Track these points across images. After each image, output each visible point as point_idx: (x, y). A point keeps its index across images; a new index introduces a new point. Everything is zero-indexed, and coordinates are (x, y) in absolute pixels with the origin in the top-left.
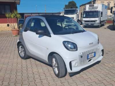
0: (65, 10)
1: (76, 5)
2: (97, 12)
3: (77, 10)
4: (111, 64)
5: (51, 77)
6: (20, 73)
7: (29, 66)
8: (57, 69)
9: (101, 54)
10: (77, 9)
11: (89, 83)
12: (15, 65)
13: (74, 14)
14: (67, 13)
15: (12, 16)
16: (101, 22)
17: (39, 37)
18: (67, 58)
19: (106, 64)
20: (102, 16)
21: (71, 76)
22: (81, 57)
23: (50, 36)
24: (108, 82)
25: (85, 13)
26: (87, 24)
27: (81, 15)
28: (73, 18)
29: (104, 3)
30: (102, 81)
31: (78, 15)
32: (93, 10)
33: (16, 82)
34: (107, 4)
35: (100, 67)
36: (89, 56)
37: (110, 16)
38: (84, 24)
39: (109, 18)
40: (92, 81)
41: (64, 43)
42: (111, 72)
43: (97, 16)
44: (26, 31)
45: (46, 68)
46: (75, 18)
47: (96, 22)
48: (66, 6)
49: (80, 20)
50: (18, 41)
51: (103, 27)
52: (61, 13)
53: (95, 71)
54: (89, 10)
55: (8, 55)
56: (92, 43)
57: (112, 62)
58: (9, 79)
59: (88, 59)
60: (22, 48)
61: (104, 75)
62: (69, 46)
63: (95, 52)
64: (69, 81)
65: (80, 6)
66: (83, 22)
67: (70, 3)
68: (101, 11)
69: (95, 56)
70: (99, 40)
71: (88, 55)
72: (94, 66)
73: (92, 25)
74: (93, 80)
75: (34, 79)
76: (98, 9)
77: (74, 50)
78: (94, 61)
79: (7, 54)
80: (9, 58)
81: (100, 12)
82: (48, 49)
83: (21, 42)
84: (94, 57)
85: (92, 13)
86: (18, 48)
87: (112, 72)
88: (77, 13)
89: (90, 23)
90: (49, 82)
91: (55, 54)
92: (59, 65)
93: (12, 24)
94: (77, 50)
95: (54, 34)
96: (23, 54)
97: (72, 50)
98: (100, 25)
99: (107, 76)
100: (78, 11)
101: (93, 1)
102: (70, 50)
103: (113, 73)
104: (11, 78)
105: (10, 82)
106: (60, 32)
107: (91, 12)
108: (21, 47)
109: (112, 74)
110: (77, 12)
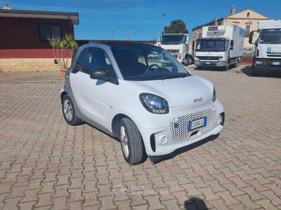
0: (163, 37)
1: (185, 27)
2: (224, 40)
3: (186, 37)
4: (238, 142)
5: (115, 162)
6: (59, 152)
7: (79, 139)
8: (127, 146)
9: (220, 120)
10: (185, 34)
11: (188, 179)
12: (53, 135)
13: (179, 44)
14: (166, 41)
15: (62, 45)
16: (230, 60)
17: (97, 84)
18: (147, 126)
19: (228, 142)
20: (231, 49)
21: (155, 163)
22: (176, 125)
23: (117, 83)
24: (227, 178)
25: (200, 42)
26: (204, 63)
27: (193, 46)
28: (178, 51)
29: (239, 25)
30: (216, 176)
31: (187, 46)
32: (215, 37)
33: (48, 169)
34: (244, 27)
35: (216, 147)
36: (193, 125)
37: (250, 49)
38: (196, 63)
39: (248, 52)
40: (195, 175)
41: (142, 96)
42: (236, 159)
43: (223, 49)
44: (75, 71)
45: (110, 144)
46: (181, 52)
47: (220, 60)
48: (166, 28)
49: (190, 56)
50: (63, 91)
51: (234, 69)
52: (156, 42)
53: (205, 155)
54: (208, 37)
55: (44, 116)
56: (201, 99)
57: (241, 139)
58: (36, 162)
59: (190, 130)
60: (69, 103)
61: (222, 164)
62: (152, 103)
63: (205, 118)
64: (149, 171)
65: (194, 30)
66: (196, 59)
67: (174, 23)
68: (231, 39)
69: (205, 125)
70: (217, 93)
71: (190, 122)
72: (204, 145)
73: (213, 64)
74: (198, 172)
75: (82, 164)
76: (225, 36)
77: (161, 111)
78: (203, 134)
79: (44, 114)
80: (46, 122)
81: (228, 41)
82: (111, 107)
83: (67, 93)
84: (202, 126)
85: (213, 43)
86: (63, 103)
87: (238, 159)
88: (184, 43)
89: (208, 62)
90: (109, 173)
91: (124, 119)
92: (131, 141)
93: (62, 59)
94: (167, 111)
95: (126, 79)
96: (70, 116)
97: (157, 111)
98: (227, 65)
99: (227, 167)
100: (188, 38)
101: (218, 21)
102: (154, 111)
103: (241, 159)
104: (41, 160)
105: (37, 168)
106: (140, 76)
107: (211, 40)
108: (67, 101)
109: (237, 163)
110: (186, 40)
